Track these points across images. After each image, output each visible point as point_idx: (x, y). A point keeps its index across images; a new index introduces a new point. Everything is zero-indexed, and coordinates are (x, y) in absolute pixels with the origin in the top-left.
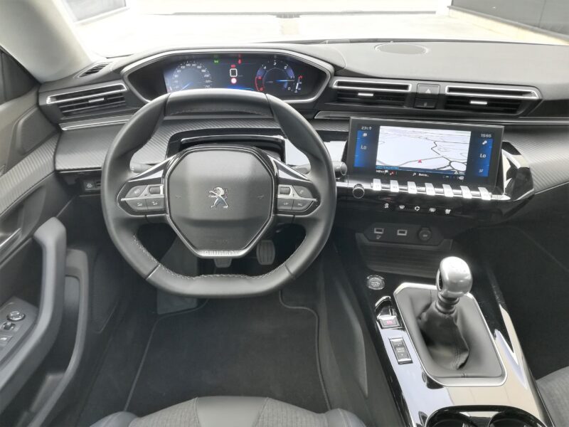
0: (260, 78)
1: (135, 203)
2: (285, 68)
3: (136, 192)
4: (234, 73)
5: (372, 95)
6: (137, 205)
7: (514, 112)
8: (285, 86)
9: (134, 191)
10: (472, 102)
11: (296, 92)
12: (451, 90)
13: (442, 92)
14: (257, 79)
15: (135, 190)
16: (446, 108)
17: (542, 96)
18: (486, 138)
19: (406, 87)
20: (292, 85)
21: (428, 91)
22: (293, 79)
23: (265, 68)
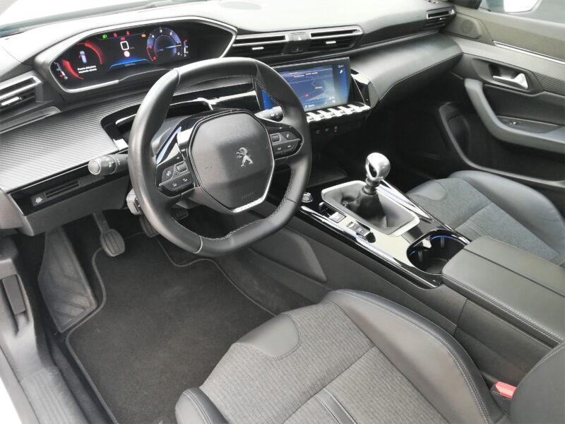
0: (150, 47)
1: (170, 184)
2: (171, 34)
3: (168, 175)
4: (125, 46)
5: (262, 48)
6: (172, 186)
7: (347, 46)
8: (175, 51)
9: (166, 174)
10: (327, 43)
11: (185, 56)
12: (313, 35)
13: (308, 38)
14: (149, 49)
15: (167, 172)
16: (310, 50)
17: (363, 31)
18: (341, 69)
19: (283, 38)
20: (181, 49)
21: (300, 39)
22: (179, 44)
23: (153, 36)
